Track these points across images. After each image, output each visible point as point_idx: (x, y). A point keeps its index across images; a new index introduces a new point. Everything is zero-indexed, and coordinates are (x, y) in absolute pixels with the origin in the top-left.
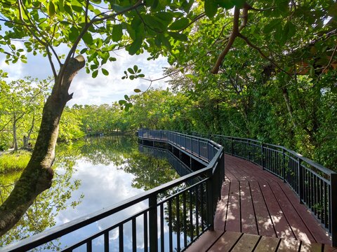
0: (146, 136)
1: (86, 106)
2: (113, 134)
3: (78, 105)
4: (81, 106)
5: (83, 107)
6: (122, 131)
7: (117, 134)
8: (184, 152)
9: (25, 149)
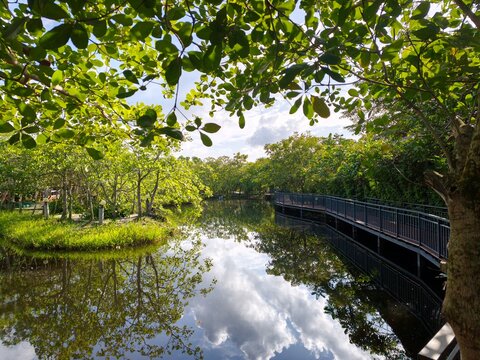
0: (288, 202)
1: (195, 158)
2: (235, 197)
3: (185, 157)
4: (188, 159)
5: (191, 160)
6: (246, 193)
7: (239, 197)
8: (363, 228)
9: (149, 216)
